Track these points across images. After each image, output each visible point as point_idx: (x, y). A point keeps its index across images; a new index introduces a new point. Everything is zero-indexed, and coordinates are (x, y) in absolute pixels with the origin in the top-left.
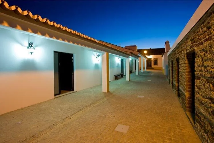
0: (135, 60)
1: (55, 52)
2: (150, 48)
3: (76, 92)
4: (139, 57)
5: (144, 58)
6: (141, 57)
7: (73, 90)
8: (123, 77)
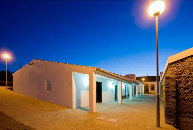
0: (135, 86)
1: (96, 82)
2: (148, 76)
3: (103, 103)
4: (139, 84)
5: (142, 84)
6: (140, 84)
7: (101, 102)
8: (126, 98)
